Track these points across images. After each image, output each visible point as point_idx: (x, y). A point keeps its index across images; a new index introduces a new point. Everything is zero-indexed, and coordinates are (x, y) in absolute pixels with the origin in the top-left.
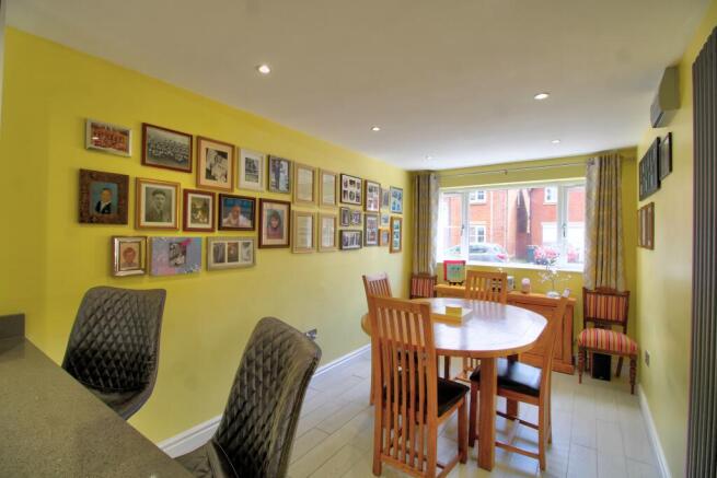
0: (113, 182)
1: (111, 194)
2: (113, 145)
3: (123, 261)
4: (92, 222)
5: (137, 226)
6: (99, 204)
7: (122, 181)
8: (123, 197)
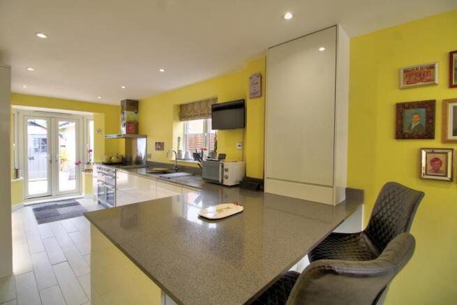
0: (421, 107)
1: (420, 117)
2: (421, 80)
3: (430, 167)
4: (405, 138)
5: (445, 141)
6: (411, 125)
7: (430, 105)
8: (431, 117)
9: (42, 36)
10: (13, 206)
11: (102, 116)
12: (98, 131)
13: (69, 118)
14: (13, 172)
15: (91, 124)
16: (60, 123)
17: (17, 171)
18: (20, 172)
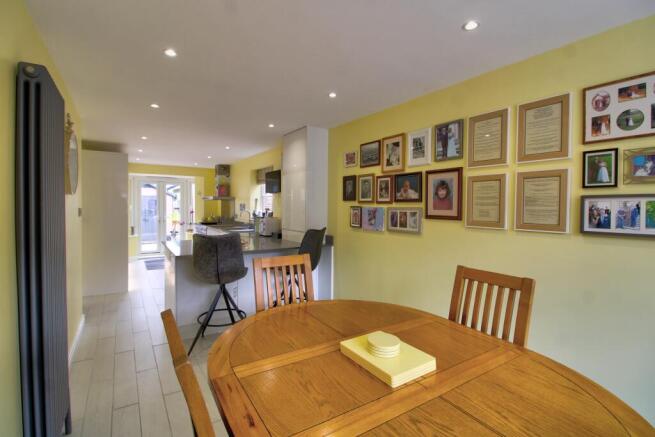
3: (354, 219)
9: (155, 106)
10: (130, 258)
11: (201, 180)
12: (198, 193)
13: (175, 182)
14: (130, 229)
15: (193, 186)
16: (168, 186)
17: (133, 229)
18: (136, 230)
